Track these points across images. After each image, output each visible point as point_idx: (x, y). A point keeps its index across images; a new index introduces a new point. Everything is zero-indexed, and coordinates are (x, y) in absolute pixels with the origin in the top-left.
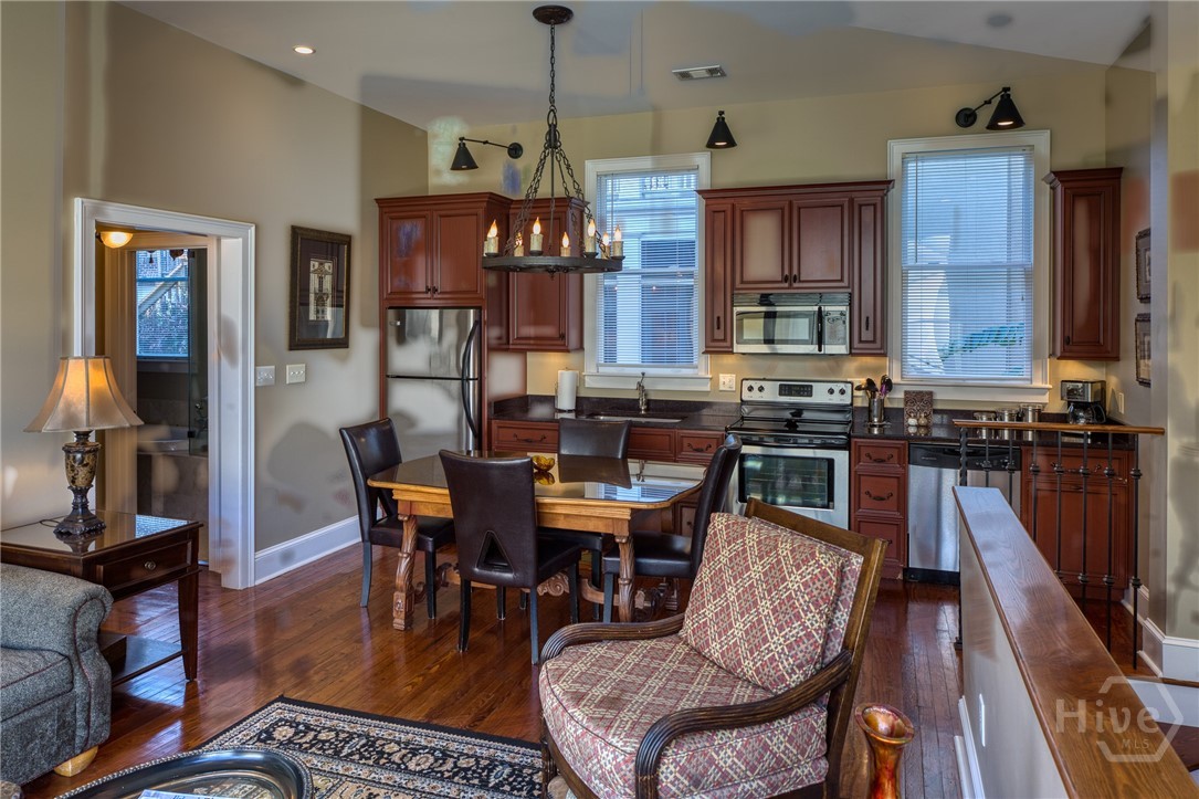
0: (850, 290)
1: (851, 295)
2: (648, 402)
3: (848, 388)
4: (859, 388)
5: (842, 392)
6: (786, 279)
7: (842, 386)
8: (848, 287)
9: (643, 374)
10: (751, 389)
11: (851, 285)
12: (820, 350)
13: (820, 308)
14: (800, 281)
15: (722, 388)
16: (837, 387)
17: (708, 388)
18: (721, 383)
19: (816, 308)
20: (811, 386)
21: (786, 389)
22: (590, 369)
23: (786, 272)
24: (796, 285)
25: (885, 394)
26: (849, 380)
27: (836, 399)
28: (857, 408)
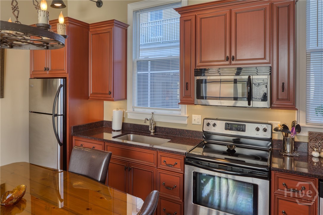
0: (270, 65)
1: (271, 68)
2: (156, 128)
3: (269, 128)
4: (276, 130)
5: (265, 130)
6: (227, 59)
7: (265, 126)
8: (269, 63)
9: (153, 113)
10: (208, 124)
11: (271, 61)
12: (249, 104)
13: (249, 77)
14: (237, 60)
15: (193, 122)
16: (261, 127)
17: (186, 122)
18: (193, 120)
19: (247, 77)
20: (245, 125)
21: (228, 127)
22: (129, 109)
23: (228, 55)
24: (233, 62)
25: (295, 133)
26: (269, 122)
27: (261, 134)
28: (276, 140)
